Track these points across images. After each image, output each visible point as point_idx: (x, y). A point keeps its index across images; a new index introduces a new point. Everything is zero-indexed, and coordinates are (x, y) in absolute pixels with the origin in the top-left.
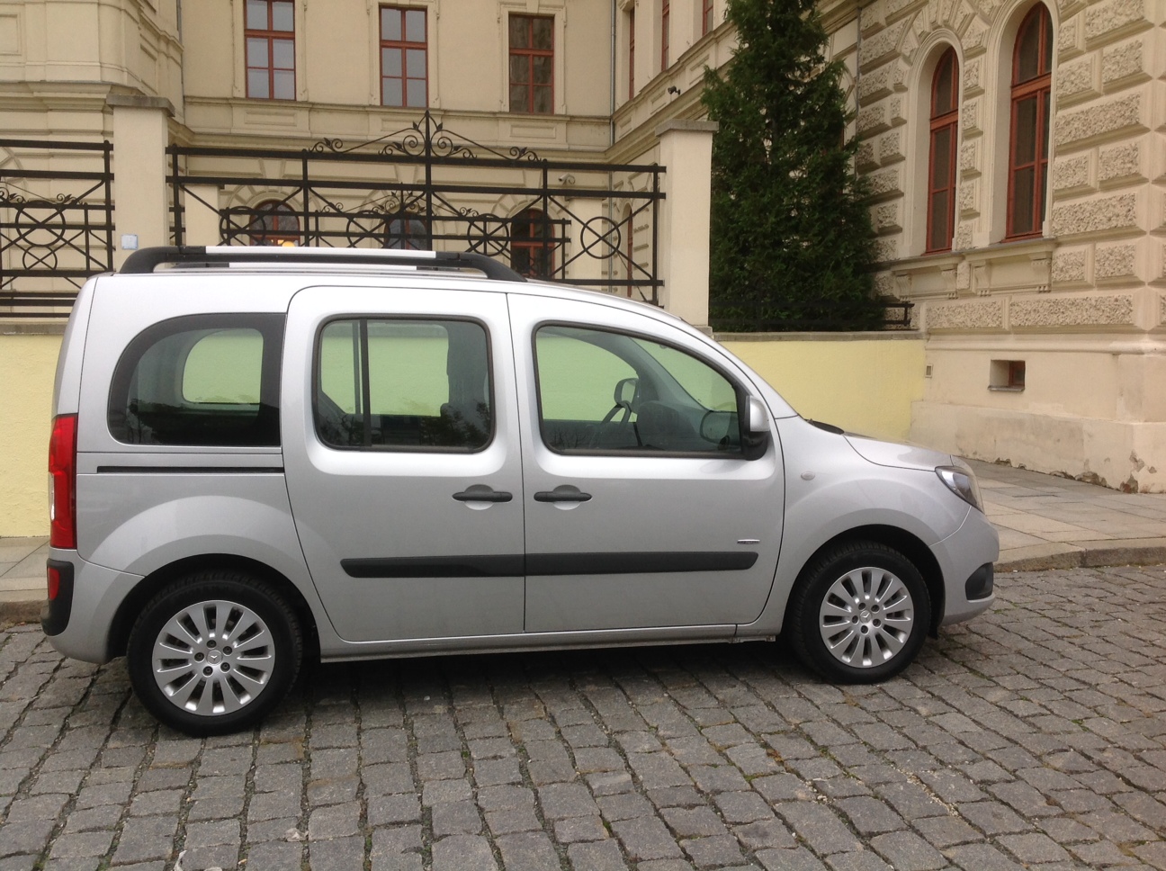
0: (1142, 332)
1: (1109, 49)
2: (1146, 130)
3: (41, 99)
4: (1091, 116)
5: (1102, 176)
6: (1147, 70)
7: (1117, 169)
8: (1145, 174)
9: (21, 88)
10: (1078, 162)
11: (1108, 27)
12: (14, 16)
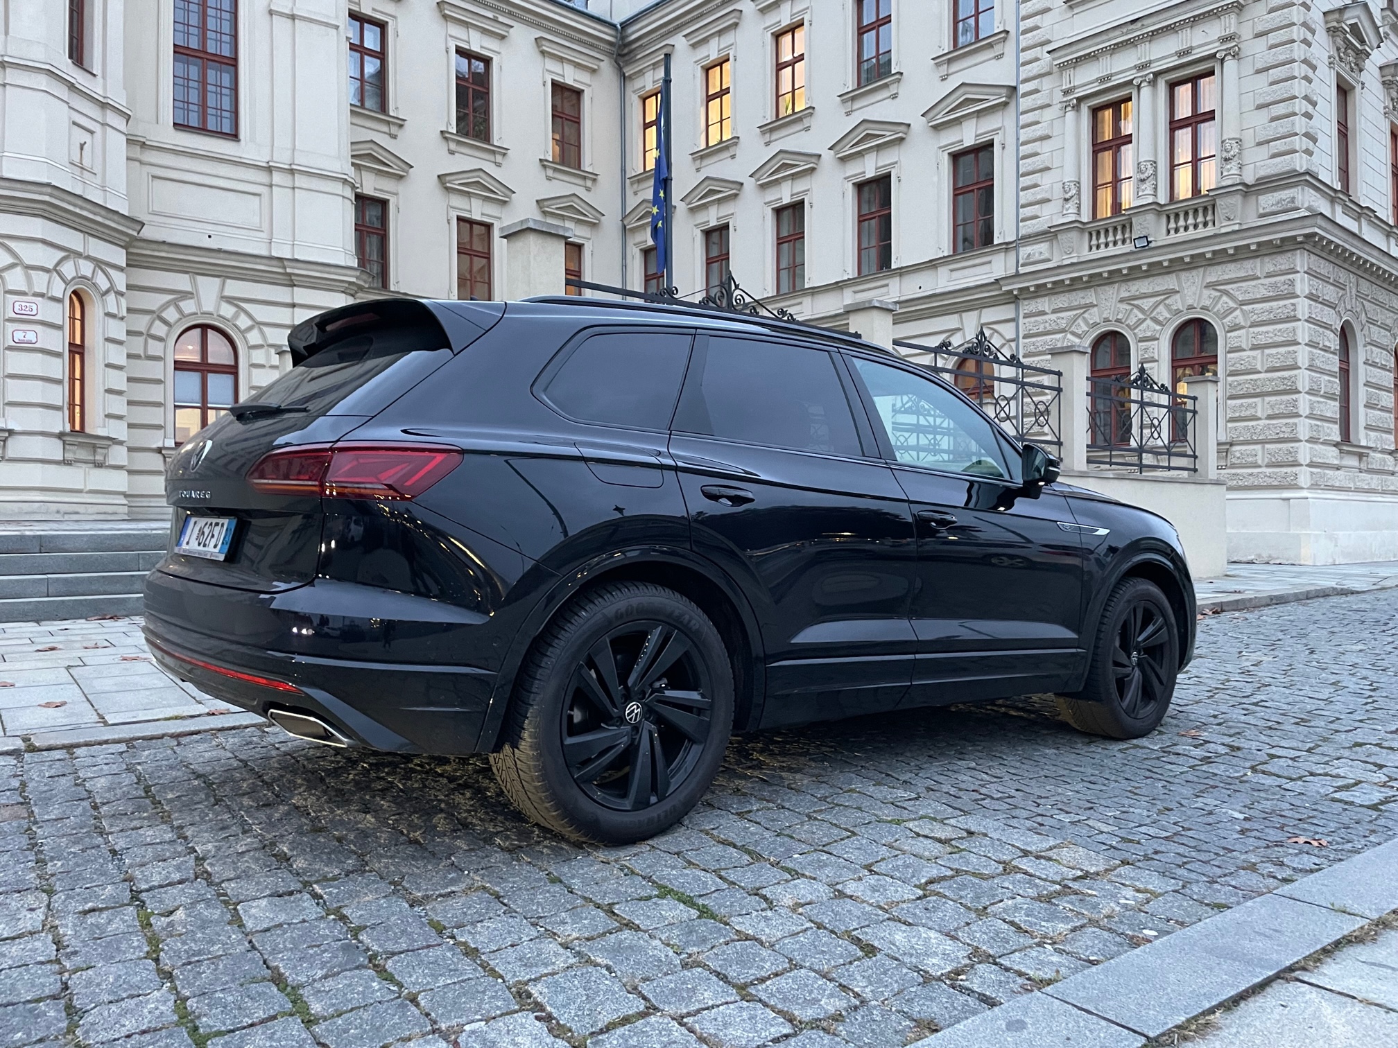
0: (1302, 488)
1: (1267, 351)
2: (1300, 392)
3: (290, 275)
4: (1259, 382)
5: (1270, 412)
6: (1300, 364)
7: (1282, 409)
8: (1301, 413)
9: (274, 263)
10: (1250, 405)
11: (1271, 341)
12: (259, 195)
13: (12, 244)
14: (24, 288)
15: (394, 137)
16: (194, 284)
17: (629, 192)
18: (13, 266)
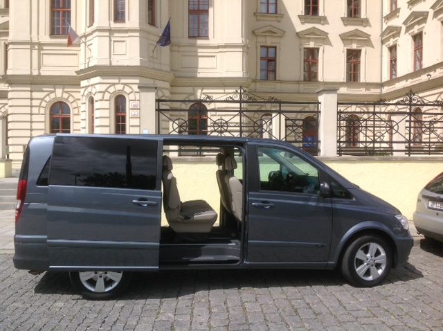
3: (224, 83)
9: (219, 79)
12: (214, 57)
13: (131, 85)
14: (134, 99)
15: (279, 22)
16: (194, 90)
17: (384, 24)
18: (132, 92)
